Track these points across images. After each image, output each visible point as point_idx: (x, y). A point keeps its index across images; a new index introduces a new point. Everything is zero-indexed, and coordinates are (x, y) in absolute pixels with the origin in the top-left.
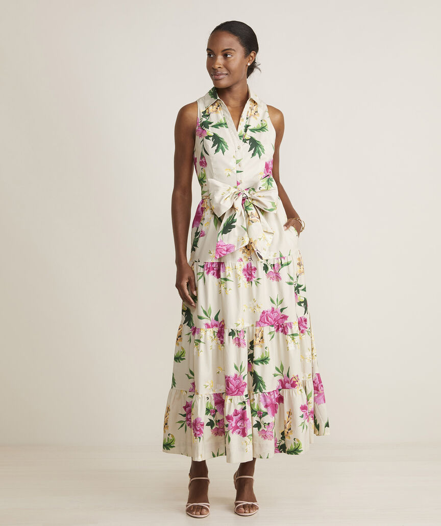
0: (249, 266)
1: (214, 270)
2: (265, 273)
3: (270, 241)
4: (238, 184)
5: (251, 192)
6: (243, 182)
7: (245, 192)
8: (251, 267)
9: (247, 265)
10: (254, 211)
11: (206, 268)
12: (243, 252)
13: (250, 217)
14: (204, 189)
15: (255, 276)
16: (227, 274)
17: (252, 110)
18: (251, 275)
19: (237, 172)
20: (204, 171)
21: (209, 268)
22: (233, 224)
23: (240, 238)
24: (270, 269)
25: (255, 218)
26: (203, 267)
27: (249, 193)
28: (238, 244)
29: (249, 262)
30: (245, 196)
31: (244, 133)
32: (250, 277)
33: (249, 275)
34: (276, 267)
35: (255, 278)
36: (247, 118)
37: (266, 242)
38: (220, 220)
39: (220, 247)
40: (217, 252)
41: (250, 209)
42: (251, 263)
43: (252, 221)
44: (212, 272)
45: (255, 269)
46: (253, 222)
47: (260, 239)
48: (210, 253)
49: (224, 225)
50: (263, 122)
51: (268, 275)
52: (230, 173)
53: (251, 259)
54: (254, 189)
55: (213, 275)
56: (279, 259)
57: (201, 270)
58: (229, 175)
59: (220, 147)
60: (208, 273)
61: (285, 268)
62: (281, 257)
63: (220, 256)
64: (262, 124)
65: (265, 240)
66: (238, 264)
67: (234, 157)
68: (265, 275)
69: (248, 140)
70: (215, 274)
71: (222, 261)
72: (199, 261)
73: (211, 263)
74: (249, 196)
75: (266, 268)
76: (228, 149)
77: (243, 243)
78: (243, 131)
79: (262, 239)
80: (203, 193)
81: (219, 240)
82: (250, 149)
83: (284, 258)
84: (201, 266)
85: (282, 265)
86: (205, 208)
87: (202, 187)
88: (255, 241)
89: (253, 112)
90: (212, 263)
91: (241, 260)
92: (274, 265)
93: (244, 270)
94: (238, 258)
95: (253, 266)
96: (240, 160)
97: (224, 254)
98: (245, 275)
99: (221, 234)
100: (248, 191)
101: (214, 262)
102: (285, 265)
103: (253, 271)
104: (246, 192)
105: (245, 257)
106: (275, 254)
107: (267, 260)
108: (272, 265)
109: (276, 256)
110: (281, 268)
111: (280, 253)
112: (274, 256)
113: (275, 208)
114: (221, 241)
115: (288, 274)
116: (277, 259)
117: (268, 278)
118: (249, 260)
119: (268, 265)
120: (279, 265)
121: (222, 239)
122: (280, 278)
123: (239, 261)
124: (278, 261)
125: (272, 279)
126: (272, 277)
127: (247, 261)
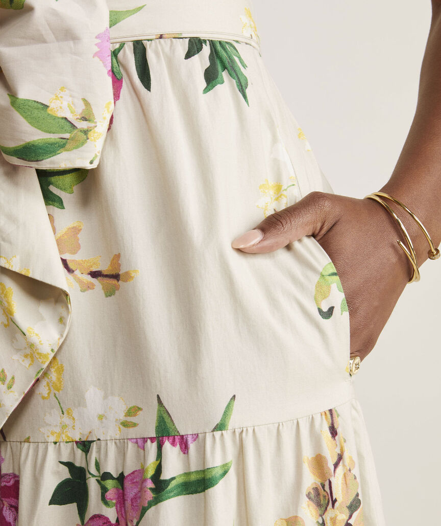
62: (165, 437)
65: (11, 321)
83: (183, 443)
92: (122, 479)
103: (7, 501)
106: (133, 411)
107: (85, 446)
108: (106, 476)
109: (135, 425)
110: (150, 506)
111: (159, 410)
112: (125, 424)
113: (67, 136)
116: (141, 443)
119: (87, 474)
120: (145, 481)
124: (145, 458)
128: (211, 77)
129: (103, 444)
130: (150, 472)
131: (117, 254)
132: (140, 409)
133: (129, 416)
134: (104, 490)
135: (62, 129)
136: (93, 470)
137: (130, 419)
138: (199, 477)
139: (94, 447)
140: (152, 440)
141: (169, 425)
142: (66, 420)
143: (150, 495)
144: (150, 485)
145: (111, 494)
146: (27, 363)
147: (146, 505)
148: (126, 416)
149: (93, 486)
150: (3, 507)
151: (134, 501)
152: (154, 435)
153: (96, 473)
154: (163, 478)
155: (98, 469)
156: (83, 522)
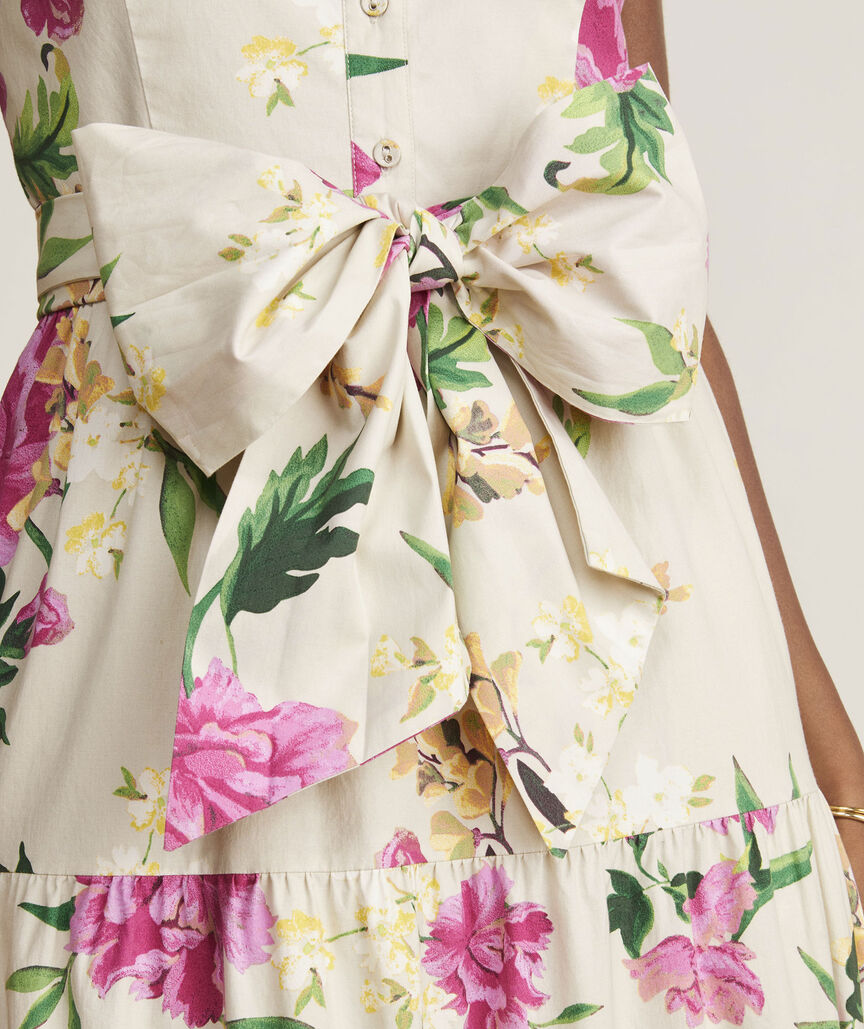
0: (487, 900)
1: (157, 942)
2: (622, 952)
3: (629, 660)
4: (364, 171)
5: (480, 229)
6: (405, 149)
7: (433, 228)
8: (503, 908)
9: (469, 894)
10: (499, 398)
11: (88, 932)
12: (429, 778)
13: (465, 447)
14: (57, 229)
15: (538, 985)
16: (297, 980)
18: (504, 979)
19: (358, 65)
20: (64, 71)
21: (122, 929)
23: (391, 646)
24: (666, 919)
25: (506, 458)
26: (64, 918)
27: (463, 232)
28: (376, 706)
29: (482, 862)
30: (427, 261)
32: (497, 999)
33: (489, 978)
34: (711, 895)
35: (537, 1001)
37: (597, 673)
38: (213, 491)
39: (210, 731)
40: (185, 784)
41: (463, 379)
42: (497, 876)
43: (477, 483)
44: (144, 962)
45: (539, 924)
46: (487, 494)
47: (545, 646)
48: (130, 791)
49: (246, 534)
51: (651, 969)
52: (291, 79)
53: (499, 835)
54: (496, 197)
55: (157, 988)
56: (736, 829)
57: (45, 946)
58: (282, 94)
60: (109, 970)
61: (785, 897)
62: (751, 812)
63: (213, 815)
65: (586, 651)
66: (381, 889)
68: (624, 973)
70: (173, 985)
71: (239, 866)
72: (25, 866)
73: (140, 880)
74: (463, 266)
75: (628, 909)
77: (423, 697)
79: (561, 649)
80: (53, 253)
81: (199, 668)
84: (42, 913)
85: (763, 879)
86: (70, 393)
87: (45, 214)
88: (508, 660)
90: (150, 887)
91: (409, 850)
92: (694, 879)
93: (440, 937)
94: (380, 836)
95: (516, 896)
97: (252, 803)
98: (453, 983)
99: (216, 611)
100: (454, 220)
101: (165, 872)
102: (782, 881)
103: (521, 946)
104: (443, 233)
105: (444, 822)
106: (703, 783)
107: (638, 842)
108: (676, 880)
109: (707, 801)
110: (757, 905)
111: (737, 777)
112: (694, 803)
113: (678, 377)
114: (218, 676)
115: (805, 950)
116: (718, 825)
117: (647, 992)
118: (484, 844)
119: (643, 882)
120: (736, 878)
121: (227, 663)
122: (749, 989)
123: (394, 864)
124: (731, 843)
125: (689, 1002)
126: (686, 983)
127: (459, 853)
129: (667, 833)
130: (744, 862)
131: (663, 562)
132: (711, 779)
133: (698, 790)
134: (677, 899)
135: (676, 370)
136: (656, 874)
137: (700, 794)
140: (736, 817)
141: (751, 796)
142: (615, 807)
143: (752, 894)
144: (748, 879)
145: (688, 904)
147: (752, 907)
148: (693, 791)
149: (661, 902)
150: (515, 956)
151: (719, 908)
152: (736, 811)
153: (661, 878)
154: (764, 866)
155: (664, 874)
156: (636, 954)
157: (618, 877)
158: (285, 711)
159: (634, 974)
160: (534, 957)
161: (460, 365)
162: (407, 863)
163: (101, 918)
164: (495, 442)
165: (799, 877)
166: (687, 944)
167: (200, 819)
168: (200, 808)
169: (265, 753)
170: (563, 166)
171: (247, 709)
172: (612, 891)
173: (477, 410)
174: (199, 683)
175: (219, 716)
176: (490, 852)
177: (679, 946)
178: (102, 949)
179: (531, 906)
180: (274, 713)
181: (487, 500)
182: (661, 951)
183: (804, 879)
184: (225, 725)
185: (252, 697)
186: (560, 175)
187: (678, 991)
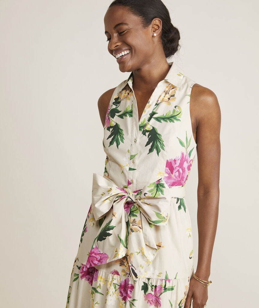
0: (127, 282)
2: (143, 294)
4: (129, 183)
7: (132, 195)
8: (128, 284)
11: (81, 271)
12: (123, 264)
13: (131, 225)
15: (131, 295)
16: (98, 284)
17: (166, 94)
19: (130, 169)
21: (85, 272)
22: (108, 232)
23: (115, 249)
24: (150, 290)
25: (136, 227)
26: (80, 268)
28: (112, 256)
31: (146, 122)
34: (158, 289)
35: (130, 297)
36: (157, 104)
37: (146, 259)
39: (93, 255)
40: (89, 260)
42: (128, 279)
43: (132, 229)
44: (87, 276)
45: (133, 287)
47: (138, 253)
49: (102, 231)
50: (177, 109)
53: (129, 274)
54: (141, 193)
57: (77, 271)
58: (123, 171)
59: (115, 139)
61: (168, 293)
62: (167, 279)
63: (91, 265)
64: (174, 111)
66: (110, 277)
67: (128, 151)
69: (147, 131)
75: (145, 288)
76: (123, 142)
78: (147, 119)
81: (94, 247)
82: (148, 144)
83: (169, 281)
84: (78, 267)
85: (165, 289)
89: (168, 96)
91: (116, 272)
92: (156, 286)
95: (130, 283)
96: (134, 156)
97: (95, 265)
98: (121, 292)
99: (96, 240)
100: (136, 194)
102: (169, 290)
103: (129, 289)
105: (124, 270)
106: (160, 273)
107: (149, 279)
108: (153, 286)
109: (160, 276)
110: (163, 292)
111: (166, 274)
113: (163, 220)
114: (96, 248)
115: (170, 300)
116: (161, 280)
117: (145, 300)
118: (128, 275)
119: (148, 285)
120: (162, 288)
121: (97, 247)
122: (159, 303)
123: (113, 274)
124: (162, 283)
125: (150, 303)
126: (151, 300)
127: (125, 275)
128: (179, 207)
129: (153, 279)
130: (163, 286)
132: (162, 273)
134: (152, 288)
135: (163, 219)
136: (150, 284)
137: (159, 275)
138: (171, 287)
139: (151, 280)
140: (164, 280)
141: (167, 277)
142: (146, 273)
143: (163, 291)
144: (163, 288)
145: (154, 289)
146: (146, 263)
149: (150, 288)
151: (158, 291)
152: (164, 279)
153: (150, 285)
154: (166, 287)
155: (151, 284)
156: (145, 294)
157: (144, 283)
158: (103, 254)
159: (144, 297)
160: (131, 292)
161: (134, 214)
162: (115, 274)
163: (83, 270)
164: (136, 224)
165: (172, 290)
166: (152, 295)
167: (89, 265)
168: (89, 264)
169: (99, 259)
170: (147, 194)
171: (99, 253)
172: (143, 285)
173: (134, 220)
174: (94, 248)
175: (95, 253)
176: (128, 276)
177: (151, 295)
178: (82, 274)
179: (132, 284)
180: (102, 254)
181: (132, 232)
182: (148, 295)
183: (173, 291)
184: (95, 254)
185: (100, 251)
186: (146, 195)
187: (149, 301)
